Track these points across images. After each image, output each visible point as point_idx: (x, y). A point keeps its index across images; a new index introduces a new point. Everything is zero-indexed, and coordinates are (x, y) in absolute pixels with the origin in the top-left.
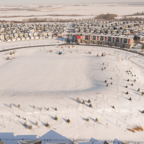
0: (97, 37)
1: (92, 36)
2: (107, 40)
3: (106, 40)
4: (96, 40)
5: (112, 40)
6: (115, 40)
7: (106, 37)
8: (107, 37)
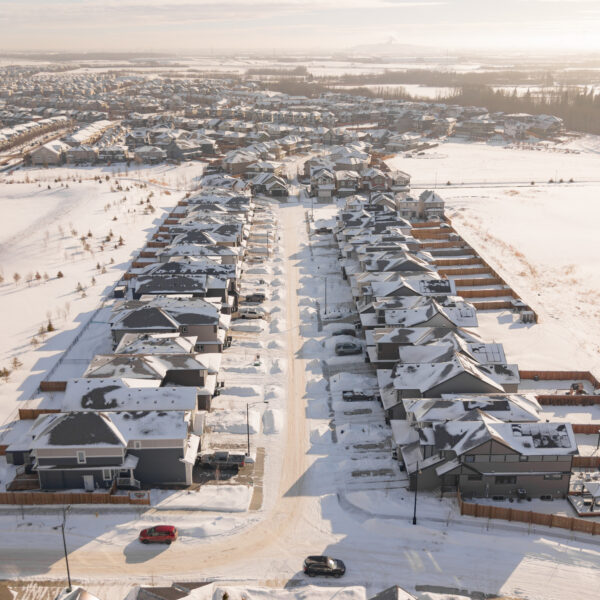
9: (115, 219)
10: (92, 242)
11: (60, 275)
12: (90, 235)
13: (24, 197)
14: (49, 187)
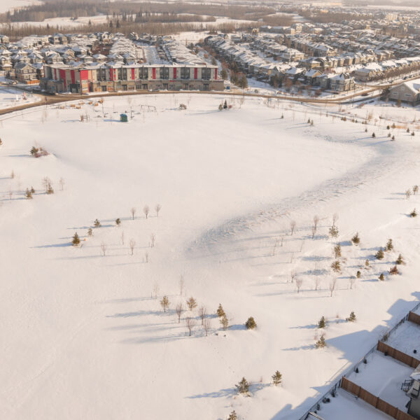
0: (131, 70)
1: (117, 70)
2: (158, 76)
3: (154, 77)
4: (129, 79)
5: (171, 76)
6: (179, 75)
7: (154, 69)
8: (156, 69)
9: (413, 215)
10: (352, 255)
11: (250, 324)
12: (356, 240)
13: (342, 142)
14: (374, 135)
